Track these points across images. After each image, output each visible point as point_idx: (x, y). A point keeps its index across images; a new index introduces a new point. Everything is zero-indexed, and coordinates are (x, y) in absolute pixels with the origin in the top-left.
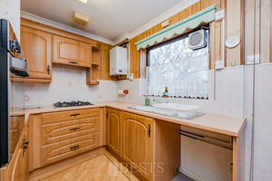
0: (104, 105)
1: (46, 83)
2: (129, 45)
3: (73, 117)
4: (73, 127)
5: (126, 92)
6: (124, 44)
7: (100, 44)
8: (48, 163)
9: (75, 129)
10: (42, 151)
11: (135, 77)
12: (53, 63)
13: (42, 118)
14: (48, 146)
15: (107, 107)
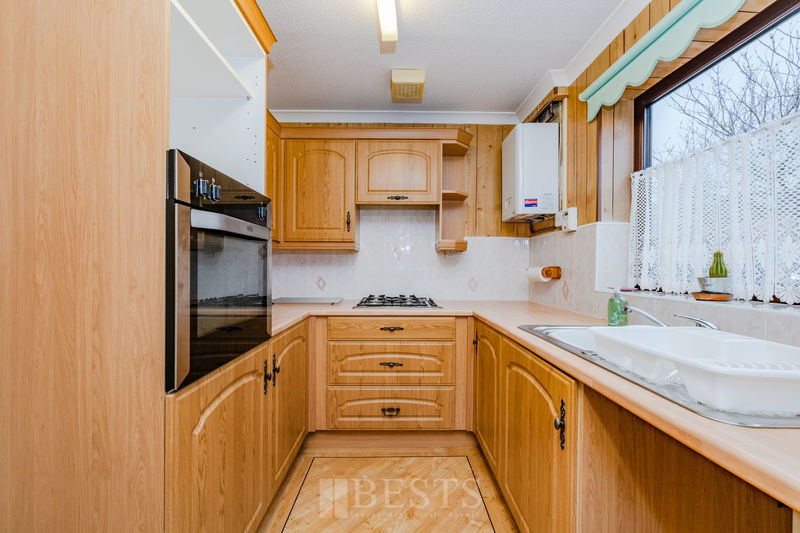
0: (469, 312)
1: (348, 250)
2: (564, 110)
3: (387, 334)
4: (389, 357)
5: (554, 273)
6: (546, 113)
7: (466, 133)
8: (340, 427)
9: (391, 365)
10: (329, 396)
11: (584, 219)
12: (358, 207)
13: (328, 325)
14: (338, 388)
15: (476, 318)
